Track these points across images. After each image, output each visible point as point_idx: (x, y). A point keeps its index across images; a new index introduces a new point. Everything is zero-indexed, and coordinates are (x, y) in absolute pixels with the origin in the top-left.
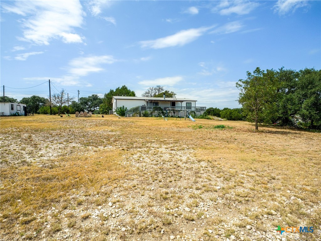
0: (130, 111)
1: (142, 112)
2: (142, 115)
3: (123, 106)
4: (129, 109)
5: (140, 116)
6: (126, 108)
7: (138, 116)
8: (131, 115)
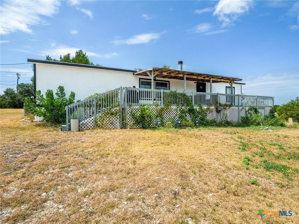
0: (87, 105)
1: (128, 109)
2: (129, 121)
3: (61, 89)
4: (81, 96)
5: (124, 126)
6: (73, 95)
7: (117, 123)
8: (89, 121)
